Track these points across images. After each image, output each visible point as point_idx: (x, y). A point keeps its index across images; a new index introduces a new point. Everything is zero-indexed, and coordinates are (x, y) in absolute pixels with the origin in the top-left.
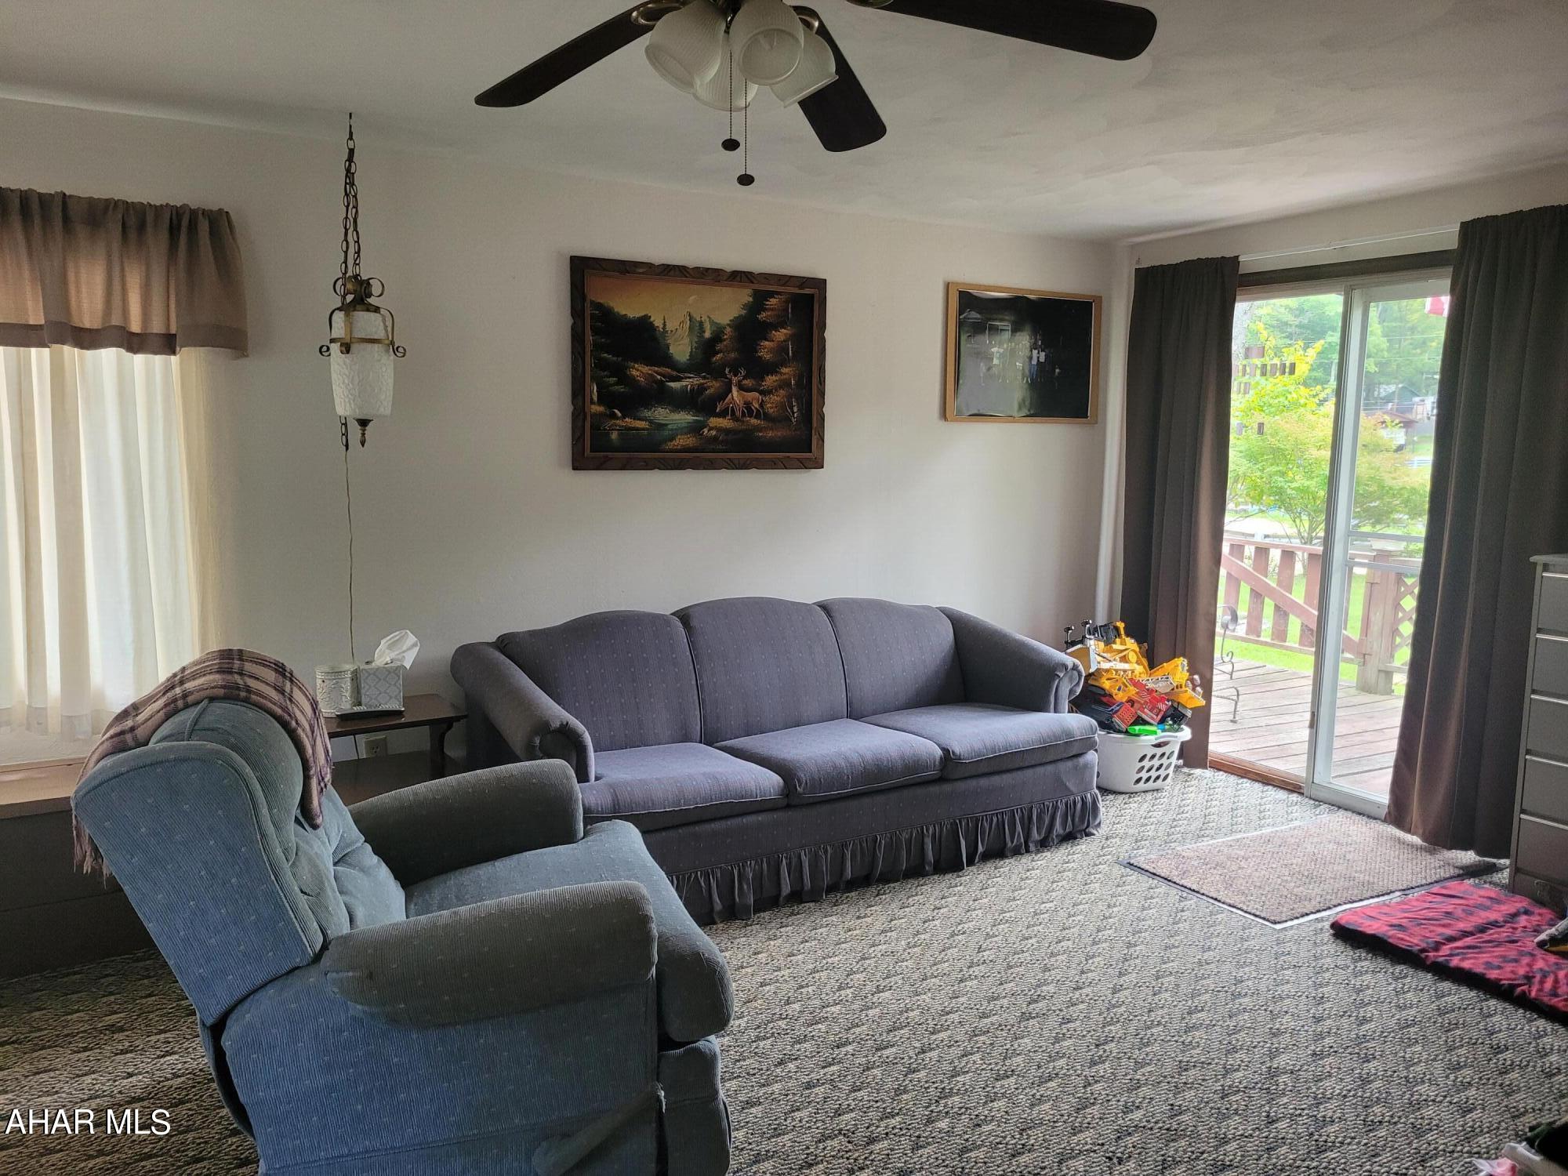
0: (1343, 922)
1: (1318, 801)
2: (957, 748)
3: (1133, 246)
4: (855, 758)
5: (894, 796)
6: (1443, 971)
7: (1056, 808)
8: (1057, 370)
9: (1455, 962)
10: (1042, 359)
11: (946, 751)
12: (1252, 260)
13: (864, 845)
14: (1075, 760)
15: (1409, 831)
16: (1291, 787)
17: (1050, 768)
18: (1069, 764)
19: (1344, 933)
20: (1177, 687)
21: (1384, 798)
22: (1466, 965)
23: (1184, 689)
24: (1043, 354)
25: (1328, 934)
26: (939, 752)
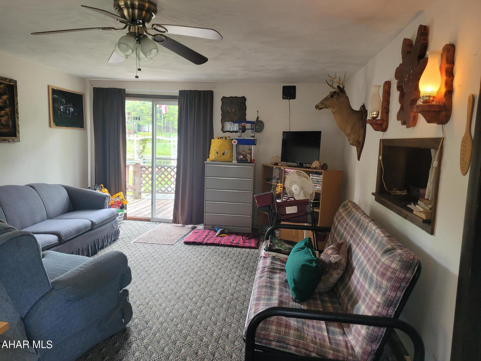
0: (186, 241)
1: (156, 222)
2: (94, 220)
3: (90, 81)
4: (73, 228)
5: (82, 236)
6: (207, 244)
7: (112, 233)
8: (76, 114)
9: (208, 242)
10: (73, 111)
11: (92, 222)
12: (128, 90)
13: (77, 251)
14: (115, 220)
15: (179, 224)
16: (148, 220)
17: (111, 223)
18: (114, 221)
19: (186, 243)
20: (122, 200)
21: (171, 218)
22: (210, 242)
23: (124, 200)
24: (73, 109)
25: (184, 245)
26: (90, 223)
